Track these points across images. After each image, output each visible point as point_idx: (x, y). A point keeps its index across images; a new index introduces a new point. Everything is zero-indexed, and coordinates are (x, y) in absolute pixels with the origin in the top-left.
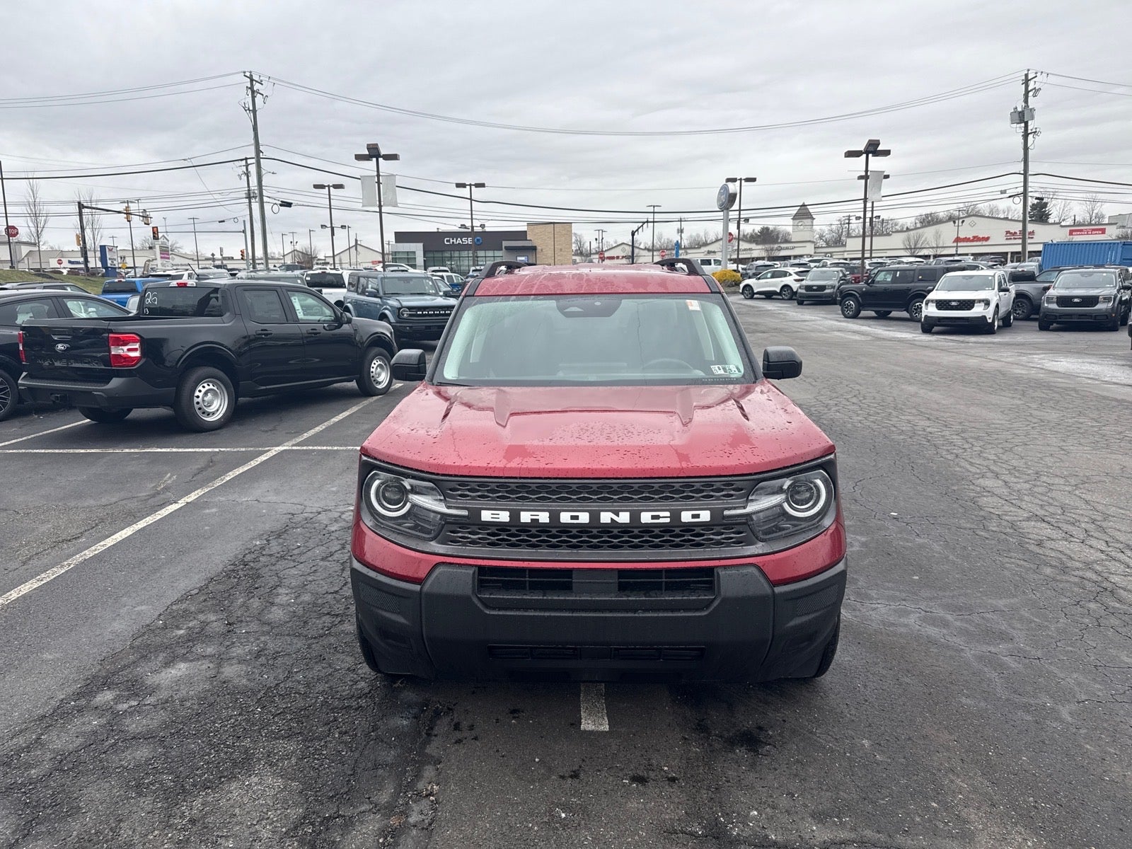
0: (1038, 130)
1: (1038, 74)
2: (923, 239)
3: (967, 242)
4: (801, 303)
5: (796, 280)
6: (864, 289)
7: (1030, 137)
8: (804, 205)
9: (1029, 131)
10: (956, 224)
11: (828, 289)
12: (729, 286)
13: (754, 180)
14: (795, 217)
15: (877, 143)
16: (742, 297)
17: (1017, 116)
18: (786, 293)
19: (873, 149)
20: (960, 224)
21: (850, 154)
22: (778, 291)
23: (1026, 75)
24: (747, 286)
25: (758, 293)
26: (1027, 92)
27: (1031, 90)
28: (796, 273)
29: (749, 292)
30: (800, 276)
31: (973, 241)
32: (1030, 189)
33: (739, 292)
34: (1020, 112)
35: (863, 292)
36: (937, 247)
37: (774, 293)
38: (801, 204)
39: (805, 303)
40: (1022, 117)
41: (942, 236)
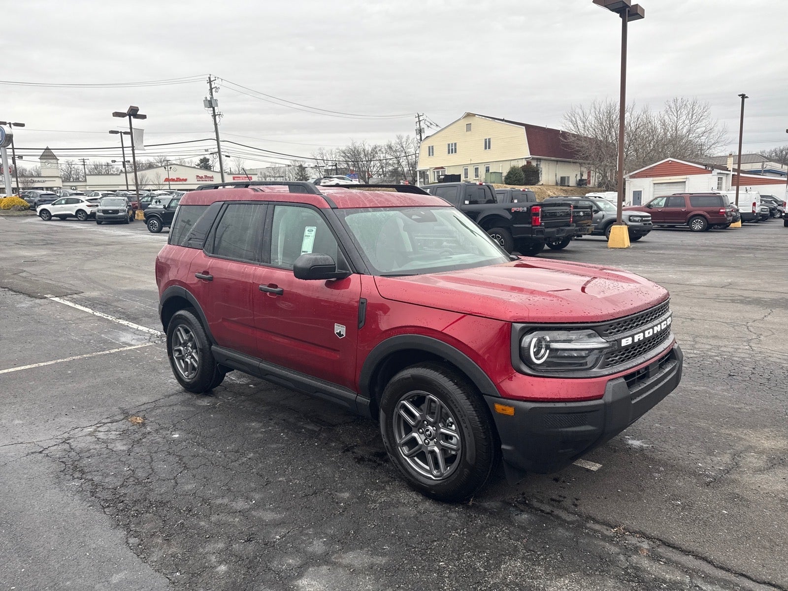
0: (221, 113)
1: (217, 79)
2: (146, 178)
3: (173, 181)
4: (99, 223)
5: (88, 206)
6: (163, 212)
7: (217, 117)
8: (47, 149)
9: (216, 114)
10: (167, 169)
11: (121, 212)
12: (19, 210)
13: (23, 125)
14: (42, 157)
15: (137, 109)
16: (40, 218)
17: (208, 104)
18: (81, 215)
19: (133, 113)
20: (169, 169)
21: (117, 114)
22: (74, 214)
23: (209, 78)
24: (43, 210)
25: (55, 216)
26: (211, 89)
27: (214, 88)
28: (87, 200)
29: (46, 215)
30: (91, 203)
31: (177, 181)
32: (222, 150)
33: (36, 215)
34: (209, 101)
35: (163, 214)
36: (159, 184)
37: (70, 216)
38: (45, 148)
39: (103, 222)
40: (211, 104)
41: (161, 177)
